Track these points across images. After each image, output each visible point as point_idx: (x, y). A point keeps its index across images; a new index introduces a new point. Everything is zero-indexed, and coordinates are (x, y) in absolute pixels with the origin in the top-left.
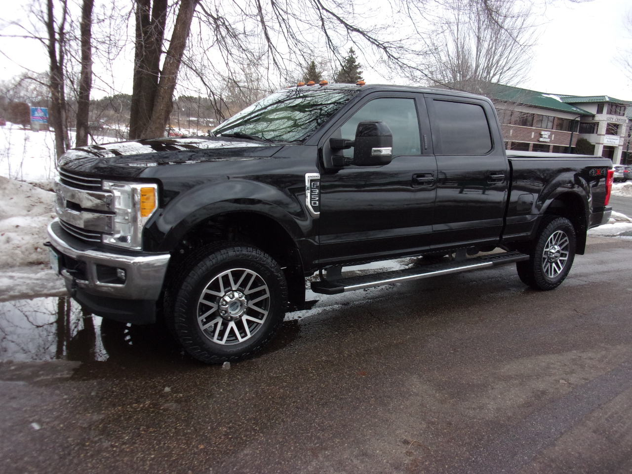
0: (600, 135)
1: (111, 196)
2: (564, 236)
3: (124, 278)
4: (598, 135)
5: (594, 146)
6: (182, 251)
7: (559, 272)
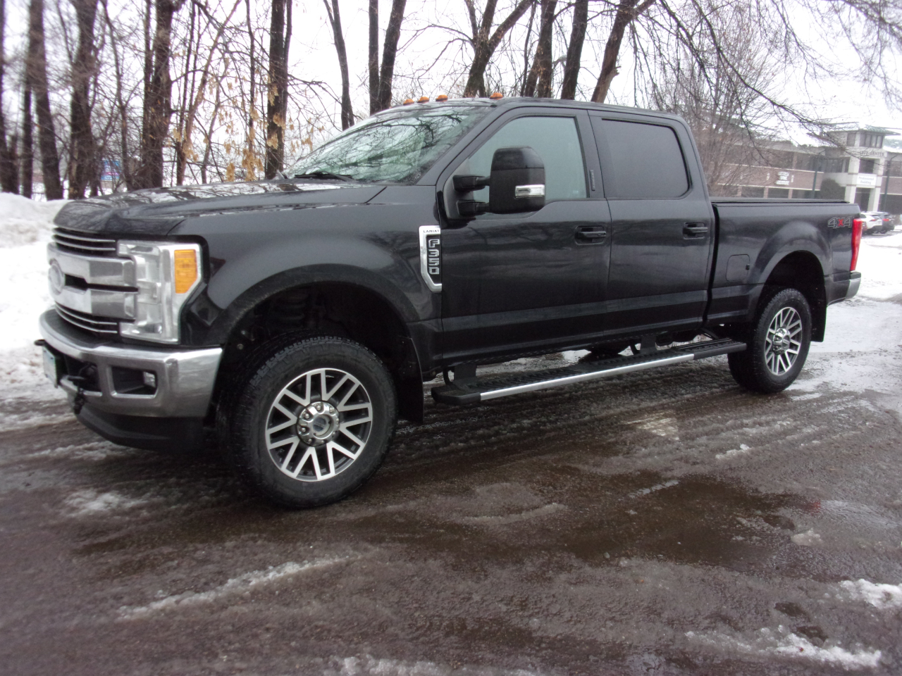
0: (852, 174)
1: (129, 264)
2: (795, 318)
3: (153, 385)
4: (850, 174)
5: (843, 189)
6: (241, 346)
7: (786, 370)
